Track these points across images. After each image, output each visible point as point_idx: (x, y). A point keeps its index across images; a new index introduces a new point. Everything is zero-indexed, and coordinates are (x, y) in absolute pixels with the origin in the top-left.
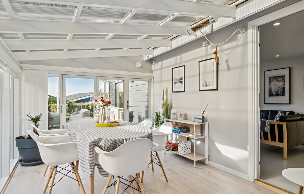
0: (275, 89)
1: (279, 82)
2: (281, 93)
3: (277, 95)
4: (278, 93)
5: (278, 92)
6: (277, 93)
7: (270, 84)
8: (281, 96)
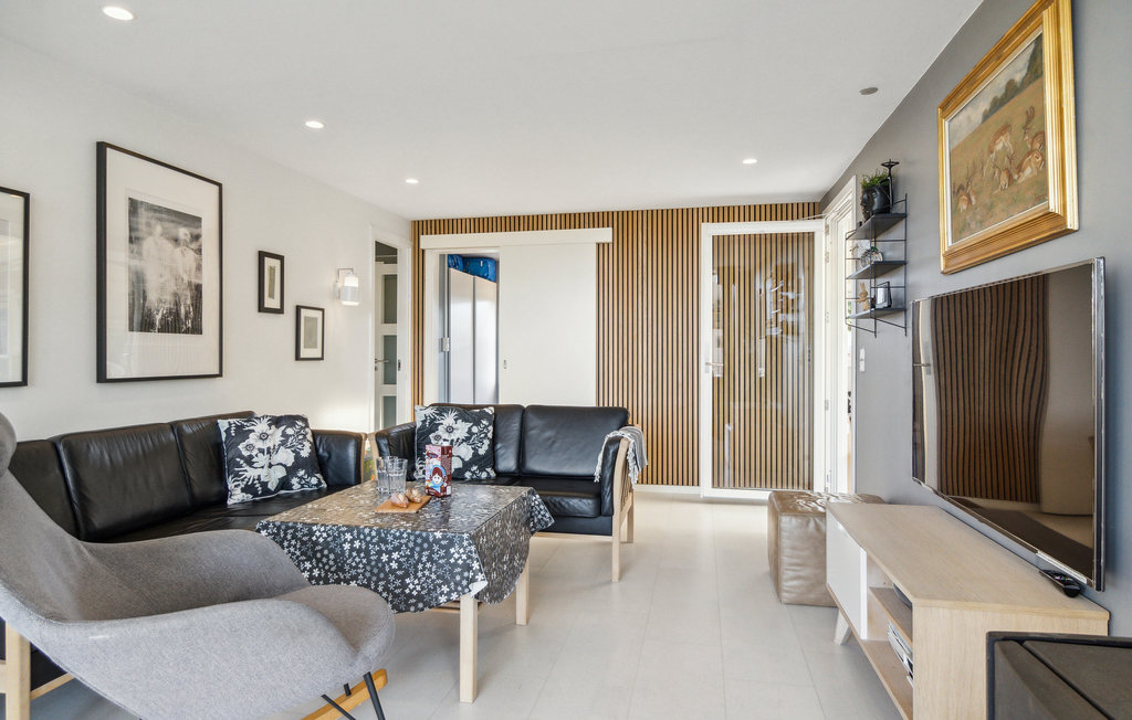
0: (162, 288)
1: (179, 250)
2: (187, 313)
3: (173, 324)
4: (177, 314)
5: (177, 304)
6: (170, 312)
7: (134, 246)
8: (187, 332)
